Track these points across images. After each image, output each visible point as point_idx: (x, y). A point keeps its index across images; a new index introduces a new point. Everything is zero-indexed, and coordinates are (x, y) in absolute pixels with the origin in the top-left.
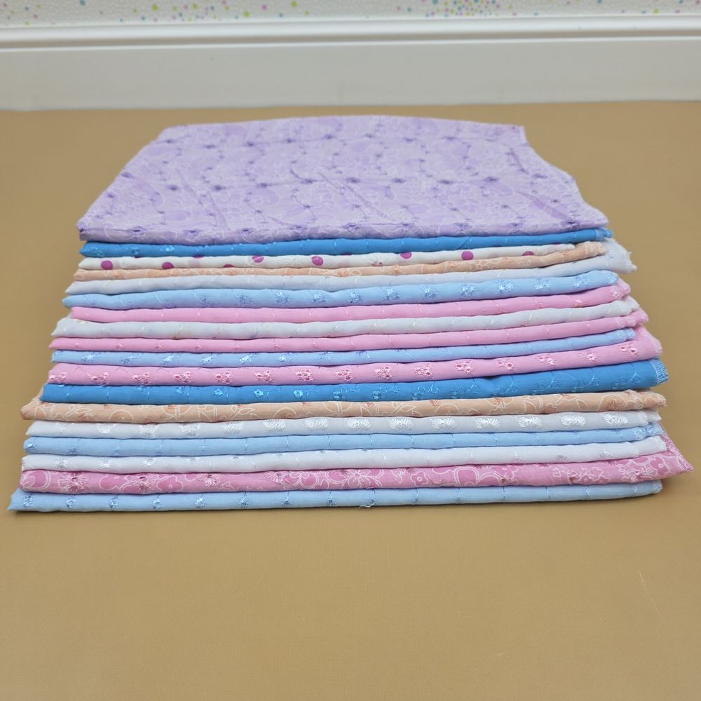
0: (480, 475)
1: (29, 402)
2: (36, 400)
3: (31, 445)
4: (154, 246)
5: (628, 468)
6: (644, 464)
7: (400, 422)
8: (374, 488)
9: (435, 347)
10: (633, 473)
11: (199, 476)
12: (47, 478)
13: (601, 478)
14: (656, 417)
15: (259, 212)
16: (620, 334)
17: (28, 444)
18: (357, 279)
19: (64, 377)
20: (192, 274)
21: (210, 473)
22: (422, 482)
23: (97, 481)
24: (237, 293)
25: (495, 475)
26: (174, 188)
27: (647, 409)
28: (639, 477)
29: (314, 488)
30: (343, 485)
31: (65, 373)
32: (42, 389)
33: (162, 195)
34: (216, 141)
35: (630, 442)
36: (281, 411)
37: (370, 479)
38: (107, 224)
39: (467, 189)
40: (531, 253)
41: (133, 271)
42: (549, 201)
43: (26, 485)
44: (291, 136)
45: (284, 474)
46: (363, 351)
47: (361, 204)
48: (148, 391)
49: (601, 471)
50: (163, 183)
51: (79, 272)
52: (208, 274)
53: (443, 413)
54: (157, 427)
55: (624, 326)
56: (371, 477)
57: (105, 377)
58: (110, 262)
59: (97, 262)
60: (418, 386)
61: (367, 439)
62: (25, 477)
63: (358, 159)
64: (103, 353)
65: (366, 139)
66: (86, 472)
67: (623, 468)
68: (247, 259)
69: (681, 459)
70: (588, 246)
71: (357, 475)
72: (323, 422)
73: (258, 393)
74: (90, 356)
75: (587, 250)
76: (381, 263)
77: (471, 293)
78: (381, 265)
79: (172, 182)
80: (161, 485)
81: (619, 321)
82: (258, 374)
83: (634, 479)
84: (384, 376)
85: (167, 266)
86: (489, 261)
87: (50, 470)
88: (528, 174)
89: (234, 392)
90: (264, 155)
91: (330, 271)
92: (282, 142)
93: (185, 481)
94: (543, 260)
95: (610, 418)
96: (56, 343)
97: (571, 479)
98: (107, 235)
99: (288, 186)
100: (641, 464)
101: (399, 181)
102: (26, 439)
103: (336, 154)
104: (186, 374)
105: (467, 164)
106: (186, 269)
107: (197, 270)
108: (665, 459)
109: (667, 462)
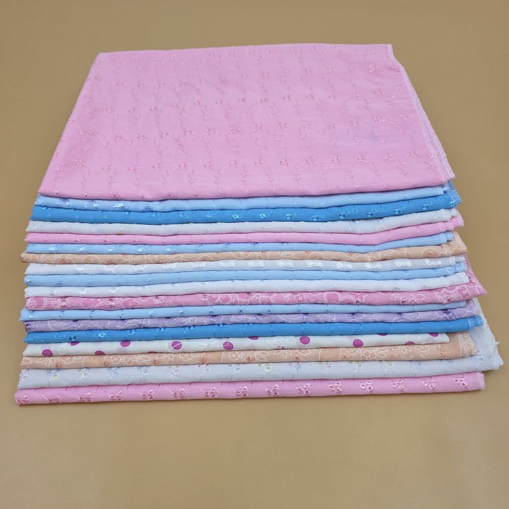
59: (38, 349)
68: (166, 345)
78: (283, 348)
106: (115, 358)
107: (126, 360)
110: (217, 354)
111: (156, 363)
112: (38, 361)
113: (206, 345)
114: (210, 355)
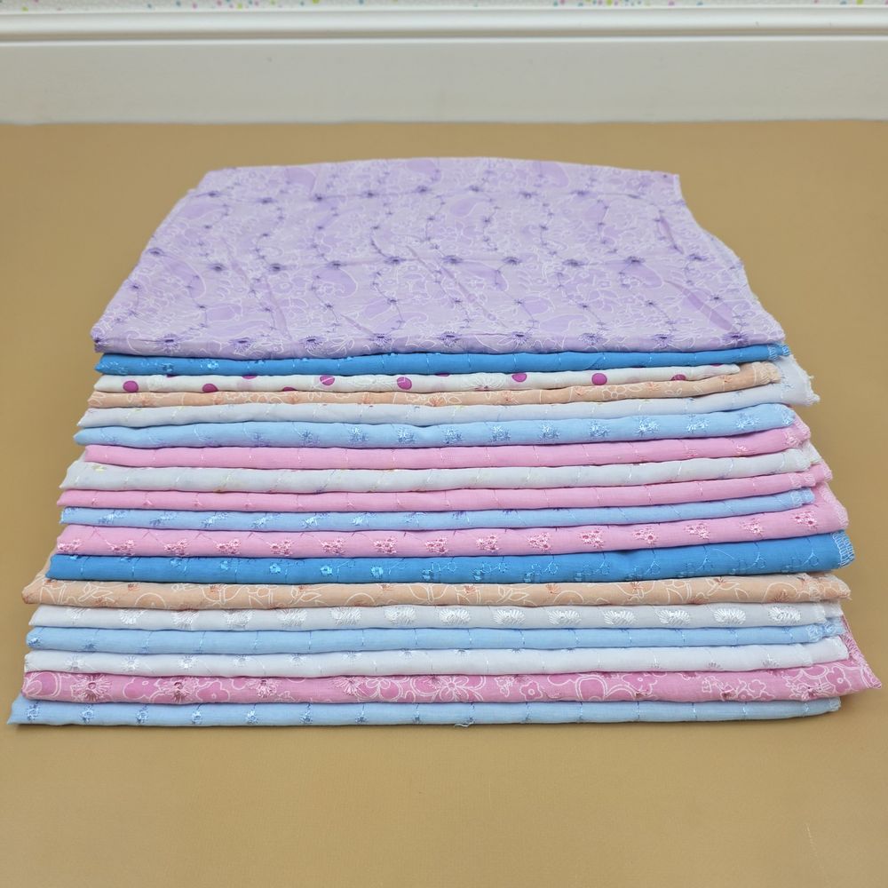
0: (608, 687)
1: (31, 581)
2: (41, 577)
3: (35, 639)
4: (192, 360)
5: (798, 682)
6: (818, 677)
7: (507, 614)
8: (473, 702)
9: (554, 509)
10: (804, 689)
11: (251, 683)
12: (57, 684)
13: (763, 695)
14: (837, 612)
15: (329, 306)
16: (795, 498)
17: (32, 637)
18: (455, 411)
19: (76, 546)
20: (240, 402)
21: (264, 678)
22: (535, 696)
23: (120, 688)
24: (299, 429)
25: (628, 688)
26: (218, 268)
27: (826, 600)
28: (811, 694)
29: (396, 701)
30: (433, 698)
31: (78, 541)
32: (48, 563)
33: (203, 280)
34: (273, 193)
35: (802, 643)
36: (355, 598)
37: (469, 691)
38: (131, 332)
39: (601, 275)
40: (682, 378)
41: (164, 395)
42: (709, 298)
43: (32, 693)
44: (373, 188)
45: (358, 682)
46: (462, 511)
47: (462, 297)
48: (185, 566)
49: (764, 685)
50: (204, 259)
51: (95, 397)
52: (263, 401)
53: (563, 602)
54: (196, 615)
55: (800, 486)
56: (468, 688)
57: (129, 547)
58: (133, 382)
59: (117, 382)
60: (533, 564)
61: (465, 637)
62: (29, 681)
63: (459, 226)
64: (126, 512)
65: (471, 193)
66: (106, 674)
67: (791, 682)
68: (312, 380)
69: (866, 671)
70: (758, 370)
71: (452, 685)
72: (408, 612)
73: (326, 570)
74: (110, 516)
75: (755, 377)
76: (487, 387)
77: (603, 434)
78: (487, 389)
79: (215, 258)
80: (202, 694)
81: (794, 480)
82: (326, 544)
83: (804, 697)
84: (488, 549)
85: (210, 389)
86: (627, 388)
87: (61, 672)
88: (682, 253)
89: (294, 569)
90: (336, 215)
91: (420, 396)
92: (361, 196)
93: (231, 689)
94: (697, 387)
95: (778, 613)
96: (66, 498)
97: (725, 695)
98: (130, 347)
99: (367, 267)
100: (815, 678)
101: (513, 261)
102: (29, 631)
103: (431, 219)
104: (233, 542)
105: (603, 234)
106: (232, 393)
108: (845, 671)
109: (848, 675)
110: (387, 394)
111: (294, 401)
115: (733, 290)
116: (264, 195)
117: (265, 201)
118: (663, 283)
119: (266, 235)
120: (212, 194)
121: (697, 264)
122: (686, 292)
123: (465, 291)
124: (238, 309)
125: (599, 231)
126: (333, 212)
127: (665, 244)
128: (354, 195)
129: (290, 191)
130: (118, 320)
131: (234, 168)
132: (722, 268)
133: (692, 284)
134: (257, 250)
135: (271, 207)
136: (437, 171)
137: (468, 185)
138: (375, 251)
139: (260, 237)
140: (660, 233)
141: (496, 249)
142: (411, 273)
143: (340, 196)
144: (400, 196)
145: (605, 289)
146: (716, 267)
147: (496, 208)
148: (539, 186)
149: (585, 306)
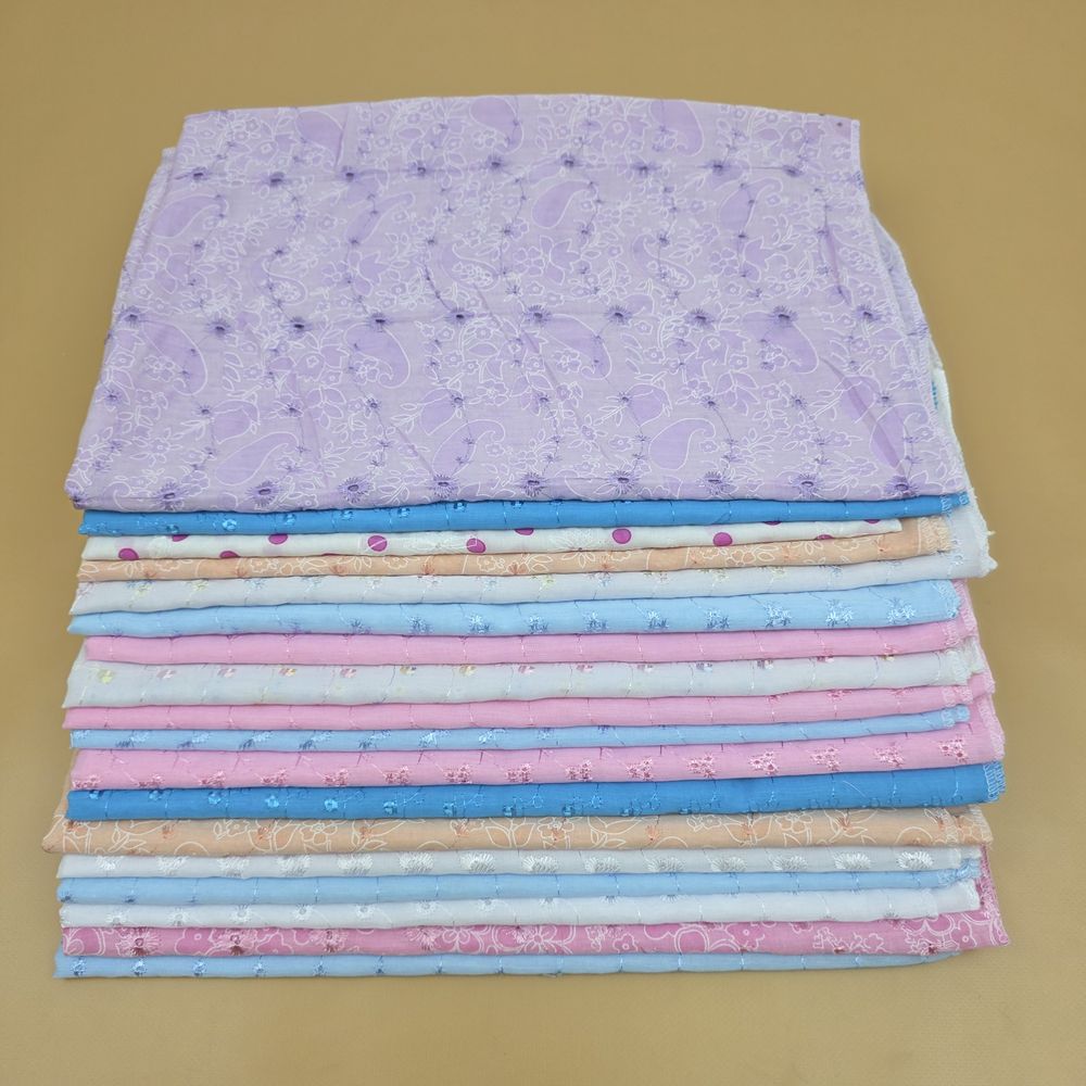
0: (710, 944)
1: (49, 830)
2: (60, 820)
4: (201, 517)
5: (919, 937)
6: (941, 934)
8: (561, 953)
9: (660, 726)
11: (315, 937)
12: (100, 940)
14: (975, 854)
15: (373, 405)
16: (947, 719)
17: (62, 892)
19: (94, 782)
20: (270, 576)
21: (329, 932)
22: (629, 950)
23: (171, 943)
24: (346, 614)
25: (732, 943)
26: (220, 329)
27: (965, 844)
29: (477, 954)
30: (518, 952)
31: (94, 776)
33: (200, 353)
34: (281, 163)
35: (931, 888)
37: (557, 946)
38: (119, 486)
39: (736, 344)
40: (828, 538)
41: (172, 566)
42: (875, 397)
44: (424, 156)
45: (434, 934)
46: (548, 729)
47: (550, 389)
49: (882, 940)
50: (199, 313)
52: (298, 575)
54: (246, 862)
55: (954, 704)
56: (557, 942)
61: (552, 883)
62: (69, 940)
63: (546, 245)
64: (147, 733)
65: (564, 171)
66: (153, 929)
67: (912, 937)
68: (358, 542)
69: (998, 929)
70: (925, 527)
71: (538, 939)
72: (485, 858)
75: (920, 546)
79: (217, 307)
80: (262, 948)
81: (948, 696)
83: (924, 953)
86: (757, 552)
87: (103, 928)
90: (376, 212)
92: (408, 172)
93: (295, 942)
95: (907, 859)
98: (120, 506)
99: (421, 326)
100: (938, 934)
101: (618, 315)
102: (57, 887)
103: (507, 232)
104: (279, 773)
105: (744, 258)
106: (259, 563)
107: (279, 566)
108: (974, 927)
109: (975, 932)
110: (455, 558)
111: (337, 572)
112: (111, 568)
113: (434, 544)
114: (441, 560)
115: (909, 384)
116: (271, 171)
117: (276, 181)
118: (818, 363)
119: (279, 252)
120: (198, 175)
121: (866, 326)
122: (847, 382)
123: (553, 379)
124: (252, 410)
125: (739, 251)
126: (370, 206)
127: (827, 283)
128: (398, 170)
129: (308, 158)
130: (98, 463)
131: (224, 112)
132: (899, 338)
133: (856, 368)
134: (271, 287)
135: (284, 193)
136: (516, 124)
137: (558, 155)
138: (432, 292)
139: (273, 258)
140: (821, 258)
141: (596, 290)
142: (482, 342)
143: (379, 172)
144: (463, 174)
145: (738, 371)
146: (890, 335)
147: (599, 201)
148: (659, 149)
149: (711, 403)
